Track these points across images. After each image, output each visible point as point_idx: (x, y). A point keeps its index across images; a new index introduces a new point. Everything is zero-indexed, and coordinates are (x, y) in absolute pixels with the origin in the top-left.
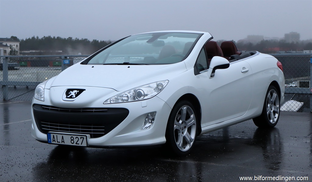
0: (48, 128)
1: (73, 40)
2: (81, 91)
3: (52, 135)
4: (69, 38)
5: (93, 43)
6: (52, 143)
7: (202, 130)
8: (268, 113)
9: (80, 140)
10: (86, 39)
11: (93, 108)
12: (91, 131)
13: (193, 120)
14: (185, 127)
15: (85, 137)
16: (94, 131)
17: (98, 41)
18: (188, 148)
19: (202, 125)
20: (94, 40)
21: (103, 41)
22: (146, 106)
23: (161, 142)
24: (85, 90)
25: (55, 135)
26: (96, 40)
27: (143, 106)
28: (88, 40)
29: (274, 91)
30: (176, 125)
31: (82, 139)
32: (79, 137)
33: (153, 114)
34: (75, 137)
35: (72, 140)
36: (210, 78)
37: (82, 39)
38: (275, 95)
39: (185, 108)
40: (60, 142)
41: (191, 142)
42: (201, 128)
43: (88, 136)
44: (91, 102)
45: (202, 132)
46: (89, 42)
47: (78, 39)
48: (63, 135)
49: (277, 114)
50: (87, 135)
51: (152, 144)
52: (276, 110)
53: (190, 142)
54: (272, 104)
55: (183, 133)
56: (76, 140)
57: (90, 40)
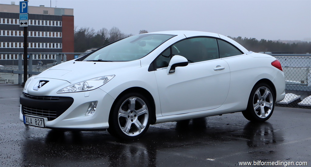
0: (26, 111)
1: (243, 39)
2: (47, 82)
3: (26, 117)
4: (239, 37)
5: (261, 42)
6: (26, 123)
7: (157, 119)
8: (255, 108)
9: (40, 122)
10: (254, 38)
11: (50, 97)
12: (48, 115)
13: (145, 110)
14: (135, 116)
15: (43, 120)
16: (51, 115)
17: (266, 40)
18: (137, 133)
19: (157, 115)
20: (262, 40)
21: (271, 41)
22: (88, 96)
23: (102, 127)
24: (48, 81)
25: (27, 117)
26: (264, 40)
27: (86, 96)
28: (256, 39)
29: (265, 88)
30: (121, 113)
31: (41, 121)
32: (40, 119)
33: (96, 102)
34: (37, 119)
35: (36, 122)
36: (168, 74)
37: (251, 38)
38: (267, 92)
39: (133, 99)
40: (29, 123)
41: (142, 129)
42: (156, 117)
43: (46, 119)
44: (49, 91)
45: (156, 121)
46: (257, 41)
47: (247, 39)
48: (31, 118)
49: (270, 109)
50: (44, 118)
51: (94, 128)
52: (268, 106)
53: (140, 128)
54: (263, 100)
55: (132, 120)
56: (38, 122)
57: (258, 40)
